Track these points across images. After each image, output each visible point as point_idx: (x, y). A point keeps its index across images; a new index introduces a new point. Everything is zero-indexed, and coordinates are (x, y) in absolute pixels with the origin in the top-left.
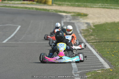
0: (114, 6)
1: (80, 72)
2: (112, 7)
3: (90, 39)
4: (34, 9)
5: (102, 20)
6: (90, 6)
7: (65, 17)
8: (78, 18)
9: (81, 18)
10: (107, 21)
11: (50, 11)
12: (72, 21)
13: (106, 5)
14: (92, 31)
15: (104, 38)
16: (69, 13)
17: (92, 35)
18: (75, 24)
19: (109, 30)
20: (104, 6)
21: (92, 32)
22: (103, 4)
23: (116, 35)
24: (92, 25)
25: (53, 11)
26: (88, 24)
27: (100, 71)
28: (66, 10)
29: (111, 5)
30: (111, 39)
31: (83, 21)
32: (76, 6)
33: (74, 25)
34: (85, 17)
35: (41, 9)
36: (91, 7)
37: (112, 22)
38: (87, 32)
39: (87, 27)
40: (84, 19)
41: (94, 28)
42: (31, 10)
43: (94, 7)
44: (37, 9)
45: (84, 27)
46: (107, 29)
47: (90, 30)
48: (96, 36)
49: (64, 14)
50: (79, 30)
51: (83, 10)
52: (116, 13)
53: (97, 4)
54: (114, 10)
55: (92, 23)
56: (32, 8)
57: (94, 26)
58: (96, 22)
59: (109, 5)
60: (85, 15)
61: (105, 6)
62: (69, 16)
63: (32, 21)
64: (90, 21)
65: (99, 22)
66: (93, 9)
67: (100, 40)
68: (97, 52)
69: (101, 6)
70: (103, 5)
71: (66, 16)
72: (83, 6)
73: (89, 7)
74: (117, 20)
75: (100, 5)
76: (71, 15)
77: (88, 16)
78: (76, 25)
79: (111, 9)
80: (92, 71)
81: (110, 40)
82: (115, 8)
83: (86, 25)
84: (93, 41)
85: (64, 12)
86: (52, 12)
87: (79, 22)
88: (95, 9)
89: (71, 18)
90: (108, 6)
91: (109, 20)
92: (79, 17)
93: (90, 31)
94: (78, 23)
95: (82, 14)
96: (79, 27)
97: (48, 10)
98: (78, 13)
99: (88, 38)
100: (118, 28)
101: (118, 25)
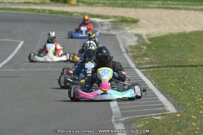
0: (183, 5)
1: (126, 120)
2: (180, 6)
3: (142, 62)
4: (47, 12)
5: (163, 30)
6: (142, 5)
7: (100, 25)
8: (122, 27)
9: (128, 26)
10: (171, 31)
11: (74, 14)
12: (112, 32)
13: (171, 3)
14: (145, 48)
15: (167, 60)
16: (107, 17)
17: (145, 55)
18: (117, 36)
19: (175, 46)
20: (165, 6)
21: (145, 50)
22: (164, 2)
23: (188, 55)
24: (145, 38)
25: (78, 14)
26: (139, 36)
27: (158, 118)
28: (101, 14)
29: (179, 3)
31: (130, 32)
32: (119, 5)
33: (116, 38)
34: (133, 25)
35: (58, 12)
36: (144, 7)
37: (181, 33)
38: (138, 50)
39: (137, 41)
40: (131, 28)
41: (150, 43)
42: (42, 14)
43: (149, 8)
44: (51, 12)
45: (133, 42)
46: (172, 45)
47: (142, 46)
48: (152, 56)
49: (98, 20)
50: (124, 47)
51: (130, 13)
52: (187, 17)
53: (153, 2)
54: (183, 11)
55: (146, 35)
56: (44, 11)
57: (150, 40)
58: (153, 33)
59: (174, 3)
60: (135, 21)
61: (169, 4)
62: (106, 23)
63: (43, 33)
64: (143, 32)
65: (158, 34)
66: (147, 10)
67: (160, 64)
68: (155, 85)
69: (161, 6)
70: (164, 4)
71: (101, 22)
72: (131, 5)
73: (140, 7)
74: (189, 29)
75: (159, 4)
76: (110, 22)
77: (138, 23)
78: (119, 38)
79: (178, 11)
80: (146, 117)
81: (178, 64)
82: (185, 9)
83: (135, 39)
84: (147, 66)
85: (98, 16)
86: (77, 16)
87: (125, 33)
88: (151, 10)
89: (110, 26)
90: (172, 4)
91: (176, 30)
92: (124, 24)
93: (142, 48)
94: (122, 34)
95: (130, 20)
96: (124, 42)
97: (71, 14)
98: (122, 17)
99: (139, 61)
100: (192, 43)
101: (190, 36)
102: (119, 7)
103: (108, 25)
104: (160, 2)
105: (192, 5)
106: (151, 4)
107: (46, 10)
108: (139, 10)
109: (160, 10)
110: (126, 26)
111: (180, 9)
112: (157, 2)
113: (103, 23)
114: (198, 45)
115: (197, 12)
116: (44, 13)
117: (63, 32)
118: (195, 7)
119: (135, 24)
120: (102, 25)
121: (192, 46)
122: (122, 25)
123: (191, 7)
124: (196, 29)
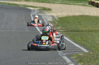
0: (73, 2)
2: (71, 3)
3: (58, 29)
4: (7, 4)
5: (64, 14)
6: (52, 2)
7: (33, 11)
9: (47, 12)
10: (69, 15)
11: (20, 5)
12: (40, 14)
13: (66, 1)
14: (57, 22)
15: (70, 28)
16: (36, 7)
17: (58, 26)
19: (71, 22)
20: (64, 3)
22: (63, 1)
23: (79, 26)
24: (56, 17)
25: (22, 5)
26: (53, 17)
27: (81, 54)
28: (33, 5)
29: (70, 1)
30: (76, 29)
31: (48, 14)
32: (41, 1)
33: (42, 17)
34: (49, 11)
35: (12, 4)
36: (54, 3)
37: (73, 16)
38: (53, 23)
40: (48, 13)
41: (59, 20)
42: (4, 5)
43: (56, 3)
44: (9, 4)
45: (50, 19)
46: (70, 21)
47: (55, 22)
48: (62, 26)
49: (32, 8)
50: (47, 21)
51: (47, 5)
52: (75, 8)
53: (58, 1)
54: (72, 5)
55: (56, 16)
56: (5, 3)
57: (59, 18)
58: (60, 15)
59: (68, 1)
63: (6, 14)
64: (55, 15)
65: (62, 16)
66: (55, 4)
67: (67, 30)
68: (70, 39)
69: (61, 2)
71: (33, 10)
72: (47, 2)
73: (51, 3)
74: (77, 14)
75: (60, 2)
76: (38, 9)
77: (51, 11)
78: (43, 17)
79: (70, 5)
82: (73, 4)
83: (51, 18)
84: (61, 31)
86: (21, 6)
87: (46, 15)
88: (57, 4)
89: (38, 11)
90: (67, 2)
92: (45, 11)
93: (56, 22)
94: (44, 16)
95: (47, 9)
96: (46, 19)
97: (19, 5)
98: (43, 7)
99: (56, 28)
100: (79, 21)
101: (78, 18)
102: (41, 2)
103: (37, 11)
104: (61, 1)
105: (77, 3)
106: (56, 1)
107: (6, 3)
108: (51, 4)
109: (61, 4)
110: (46, 12)
111: (71, 4)
112: (59, 1)
113: (35, 10)
114: (82, 22)
115: (79, 6)
116: (6, 4)
117: (16, 14)
118: (78, 4)
119: (50, 11)
120: (34, 11)
121: (80, 22)
122: (44, 11)
123: (76, 4)
124: (80, 14)
